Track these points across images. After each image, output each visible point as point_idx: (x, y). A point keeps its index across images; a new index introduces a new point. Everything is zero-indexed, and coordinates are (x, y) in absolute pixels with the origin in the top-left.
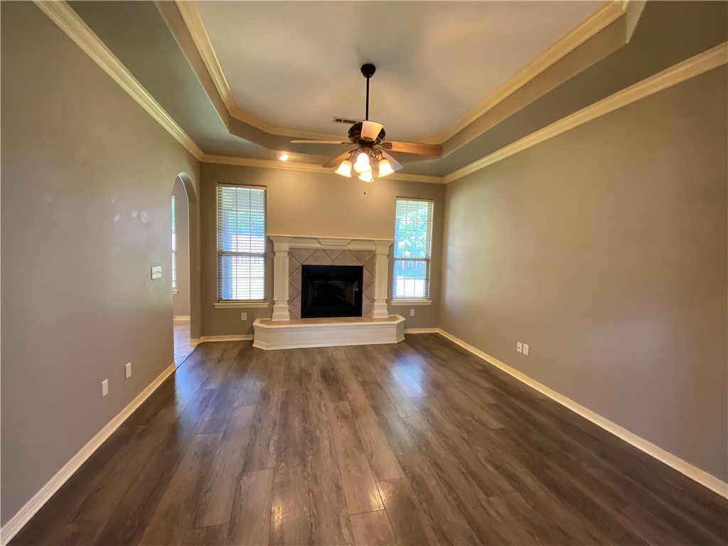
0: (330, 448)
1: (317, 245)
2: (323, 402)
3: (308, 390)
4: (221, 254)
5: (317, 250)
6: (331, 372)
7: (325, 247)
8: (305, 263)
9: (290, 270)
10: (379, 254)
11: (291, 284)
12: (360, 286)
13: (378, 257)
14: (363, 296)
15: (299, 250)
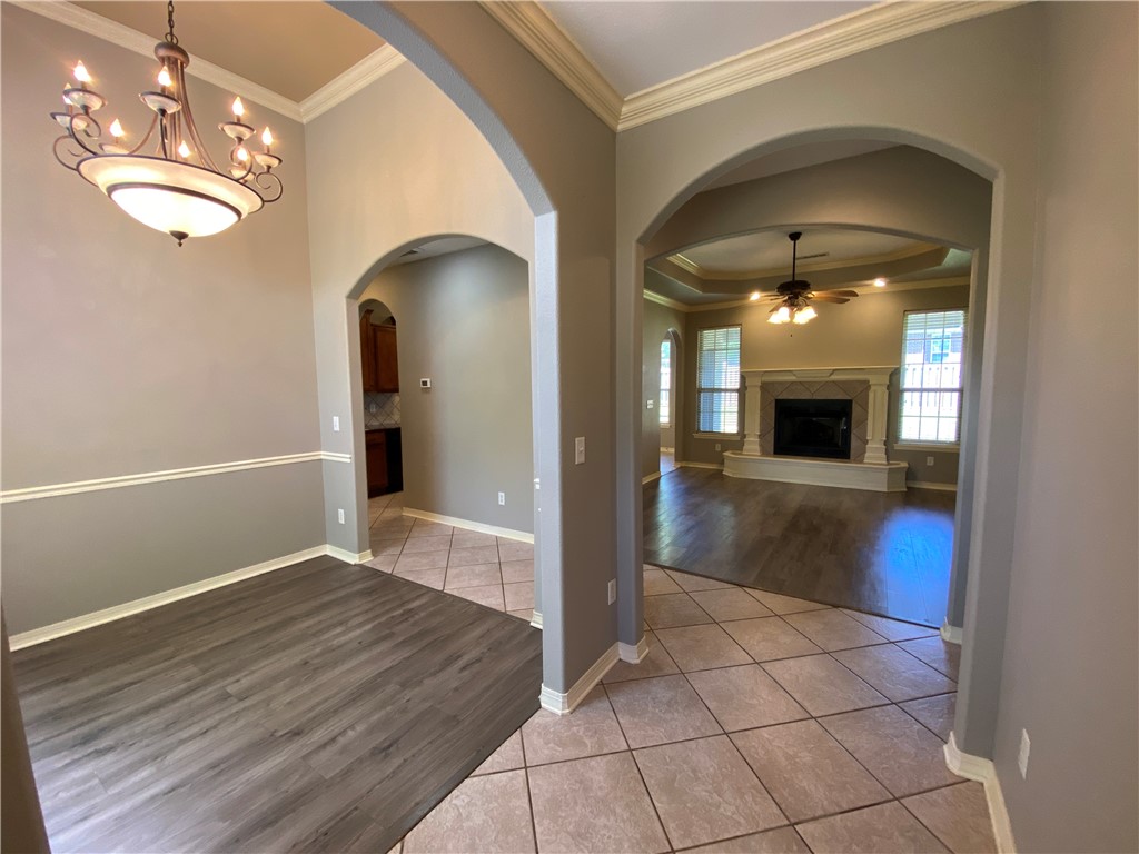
1: (793, 378)
4: (701, 390)
5: (792, 383)
7: (801, 380)
8: (779, 398)
9: (762, 403)
10: (875, 385)
11: (763, 419)
12: (849, 423)
13: (873, 388)
14: (853, 436)
15: (773, 383)
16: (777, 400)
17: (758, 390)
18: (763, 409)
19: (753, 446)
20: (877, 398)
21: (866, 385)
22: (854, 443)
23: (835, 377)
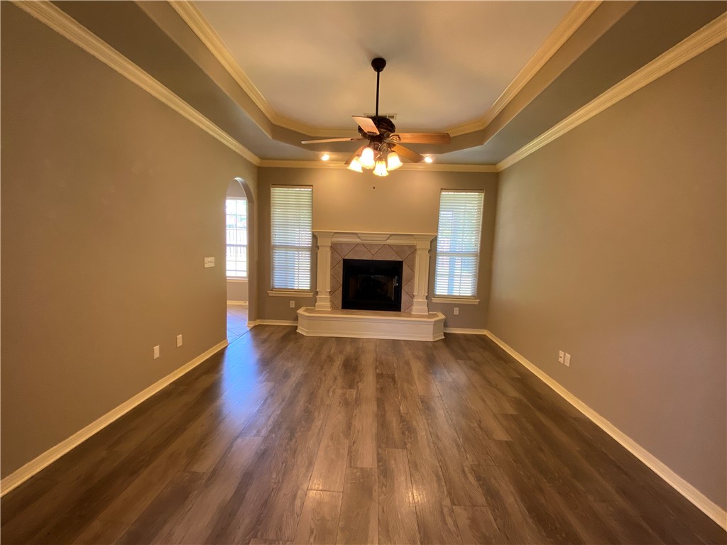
0: (320, 429)
1: (357, 240)
2: (334, 387)
3: (325, 375)
4: (275, 247)
5: (357, 245)
6: (354, 361)
7: (365, 242)
8: (347, 257)
9: (332, 263)
10: (420, 249)
11: (333, 277)
12: (400, 281)
13: (418, 252)
14: (403, 291)
15: (341, 244)
16: (345, 261)
17: (328, 249)
18: (333, 268)
19: (324, 301)
20: (421, 260)
21: (413, 249)
22: (404, 298)
23: (390, 242)
